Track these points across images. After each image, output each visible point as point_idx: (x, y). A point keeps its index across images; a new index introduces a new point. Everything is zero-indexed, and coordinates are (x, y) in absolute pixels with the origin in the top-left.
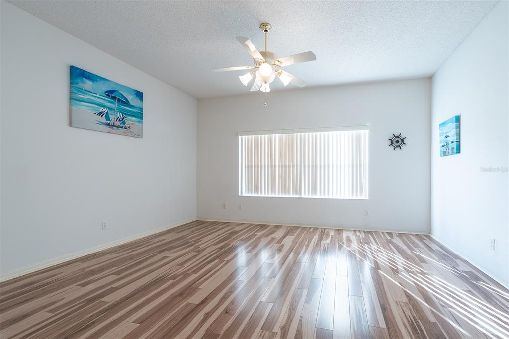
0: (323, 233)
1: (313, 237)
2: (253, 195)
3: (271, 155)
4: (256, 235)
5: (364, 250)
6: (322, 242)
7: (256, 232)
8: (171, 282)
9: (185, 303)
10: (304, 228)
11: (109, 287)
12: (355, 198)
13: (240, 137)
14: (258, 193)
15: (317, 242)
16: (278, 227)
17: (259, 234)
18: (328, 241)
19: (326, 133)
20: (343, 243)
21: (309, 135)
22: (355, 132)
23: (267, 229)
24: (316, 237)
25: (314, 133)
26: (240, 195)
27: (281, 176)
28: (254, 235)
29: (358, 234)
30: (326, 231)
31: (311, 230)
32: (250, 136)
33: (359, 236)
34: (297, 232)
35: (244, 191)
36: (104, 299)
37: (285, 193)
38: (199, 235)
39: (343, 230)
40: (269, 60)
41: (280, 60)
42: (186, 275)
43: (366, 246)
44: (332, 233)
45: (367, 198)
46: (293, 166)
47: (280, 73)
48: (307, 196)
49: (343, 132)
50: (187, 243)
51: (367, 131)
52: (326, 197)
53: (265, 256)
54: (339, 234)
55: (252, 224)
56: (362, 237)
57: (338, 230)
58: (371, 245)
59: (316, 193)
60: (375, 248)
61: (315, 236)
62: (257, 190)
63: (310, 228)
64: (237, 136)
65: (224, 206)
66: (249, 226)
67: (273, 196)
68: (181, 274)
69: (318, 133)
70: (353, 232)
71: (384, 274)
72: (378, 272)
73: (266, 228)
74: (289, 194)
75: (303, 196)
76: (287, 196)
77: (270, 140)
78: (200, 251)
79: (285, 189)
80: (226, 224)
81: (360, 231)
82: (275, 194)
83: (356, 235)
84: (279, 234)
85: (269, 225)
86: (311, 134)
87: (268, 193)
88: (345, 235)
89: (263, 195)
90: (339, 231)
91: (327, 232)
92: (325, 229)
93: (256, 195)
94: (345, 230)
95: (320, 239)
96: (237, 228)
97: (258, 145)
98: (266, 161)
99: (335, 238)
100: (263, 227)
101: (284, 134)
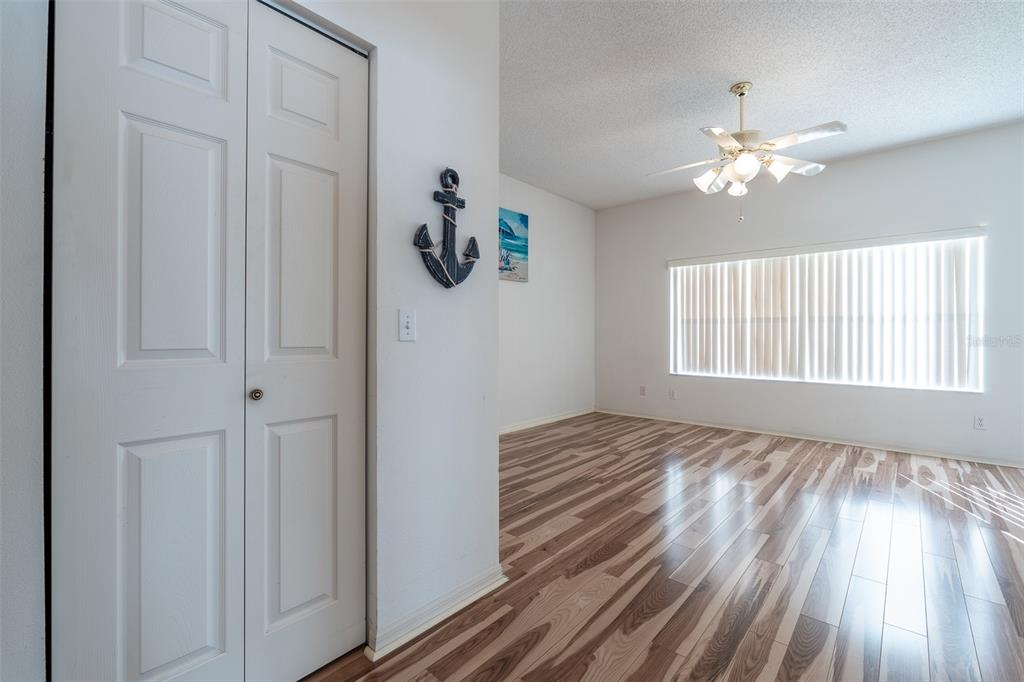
0: (857, 455)
1: (834, 459)
2: (698, 374)
3: (735, 298)
4: (710, 443)
5: (965, 495)
6: (856, 469)
7: (708, 438)
8: (598, 485)
9: (629, 511)
10: (810, 443)
11: (524, 478)
12: (943, 387)
13: (672, 269)
14: (708, 370)
15: (845, 467)
16: (750, 436)
17: (717, 442)
18: (873, 468)
19: (865, 251)
20: (911, 477)
21: (821, 260)
22: (944, 244)
23: (729, 437)
24: (840, 460)
25: (835, 253)
26: (672, 372)
27: (756, 341)
28: (704, 444)
29: (953, 465)
30: (864, 452)
31: (828, 447)
32: (691, 267)
33: (956, 470)
34: (796, 448)
35: (679, 364)
36: (527, 488)
37: (767, 372)
38: (611, 433)
39: (910, 455)
40: (749, 144)
41: (770, 142)
42: (615, 482)
43: (974, 490)
44: (880, 457)
45: (981, 389)
46: (784, 320)
47: (769, 162)
48: (816, 380)
49: (909, 247)
50: (595, 442)
51: (981, 241)
52: (865, 382)
53: (722, 485)
54: (900, 462)
55: (695, 427)
56: (964, 473)
57: (897, 453)
58: (989, 489)
59: (838, 373)
60: (998, 496)
61: (838, 459)
62: (706, 364)
63: (825, 443)
64: (667, 268)
65: (643, 391)
66: (690, 429)
67: (740, 376)
68: (607, 479)
69: (845, 253)
70: (940, 462)
71: (1018, 539)
72: (1001, 534)
73: (728, 435)
74: (775, 373)
75: (807, 379)
76: (771, 378)
77: (734, 273)
78: (622, 455)
79: (766, 364)
80: (649, 422)
81: (958, 462)
82: (744, 372)
83: (947, 468)
84: (757, 446)
85: (732, 431)
86: (826, 255)
87: (730, 370)
88: (915, 465)
89: (719, 374)
90: (900, 456)
91: (868, 453)
92: (862, 449)
93: (704, 374)
94: (917, 455)
95: (852, 463)
96: (670, 430)
97: (708, 283)
98: (723, 310)
99: (889, 466)
100: (721, 432)
101: (764, 260)
